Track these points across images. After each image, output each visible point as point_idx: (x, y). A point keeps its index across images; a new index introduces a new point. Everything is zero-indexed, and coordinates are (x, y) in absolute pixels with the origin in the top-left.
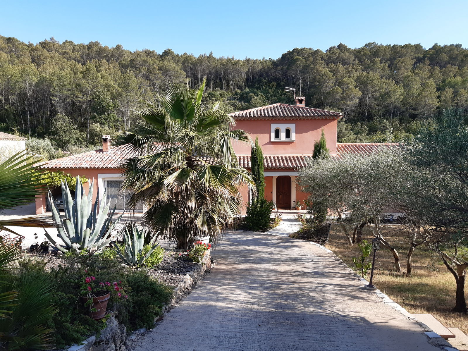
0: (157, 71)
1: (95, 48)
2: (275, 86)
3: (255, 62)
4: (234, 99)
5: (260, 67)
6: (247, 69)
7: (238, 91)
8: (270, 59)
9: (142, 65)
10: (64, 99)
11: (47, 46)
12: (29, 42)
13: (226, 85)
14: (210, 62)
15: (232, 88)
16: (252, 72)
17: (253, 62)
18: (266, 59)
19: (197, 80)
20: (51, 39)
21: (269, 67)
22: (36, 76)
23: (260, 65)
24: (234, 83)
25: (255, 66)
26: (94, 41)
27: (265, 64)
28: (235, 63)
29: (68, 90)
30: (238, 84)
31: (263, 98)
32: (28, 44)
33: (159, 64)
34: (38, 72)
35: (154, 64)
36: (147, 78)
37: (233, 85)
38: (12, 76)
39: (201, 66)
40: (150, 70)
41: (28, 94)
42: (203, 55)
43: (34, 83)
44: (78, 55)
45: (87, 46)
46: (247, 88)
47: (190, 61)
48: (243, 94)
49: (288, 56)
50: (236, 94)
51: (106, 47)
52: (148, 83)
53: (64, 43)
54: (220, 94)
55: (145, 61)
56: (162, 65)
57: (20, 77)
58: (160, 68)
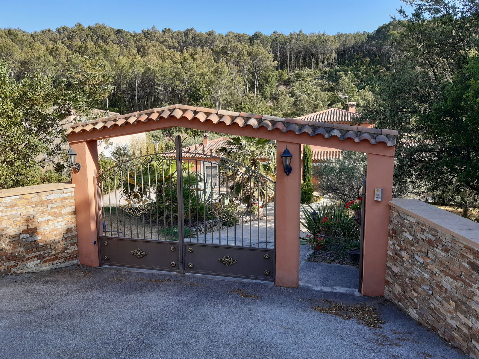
0: (246, 57)
1: (191, 35)
2: (368, 62)
3: (347, 36)
4: (323, 77)
5: (353, 42)
6: (338, 46)
7: (327, 69)
8: (364, 32)
9: (232, 51)
10: (166, 87)
11: (149, 36)
12: (134, 32)
13: (315, 62)
14: (299, 41)
15: (321, 66)
16: (344, 49)
17: (345, 37)
18: (360, 32)
19: (286, 58)
20: (152, 28)
21: (363, 41)
22: (142, 66)
23: (353, 39)
24: (324, 61)
25: (348, 41)
26: (190, 28)
27: (358, 39)
28: (325, 40)
29: (170, 79)
30: (328, 62)
31: (352, 77)
32: (133, 33)
33: (248, 49)
34: (144, 62)
35: (243, 50)
36: (237, 63)
37: (322, 63)
38: (123, 67)
39: (290, 45)
40: (240, 56)
41: (137, 84)
42: (293, 33)
43: (141, 73)
44: (176, 43)
45: (184, 32)
46: (336, 66)
47: (279, 41)
48: (332, 72)
49: (383, 29)
50: (325, 72)
51: (201, 33)
52: (238, 68)
53: (163, 31)
54: (308, 74)
55: (236, 47)
56: (251, 50)
57: (130, 68)
58: (249, 54)
